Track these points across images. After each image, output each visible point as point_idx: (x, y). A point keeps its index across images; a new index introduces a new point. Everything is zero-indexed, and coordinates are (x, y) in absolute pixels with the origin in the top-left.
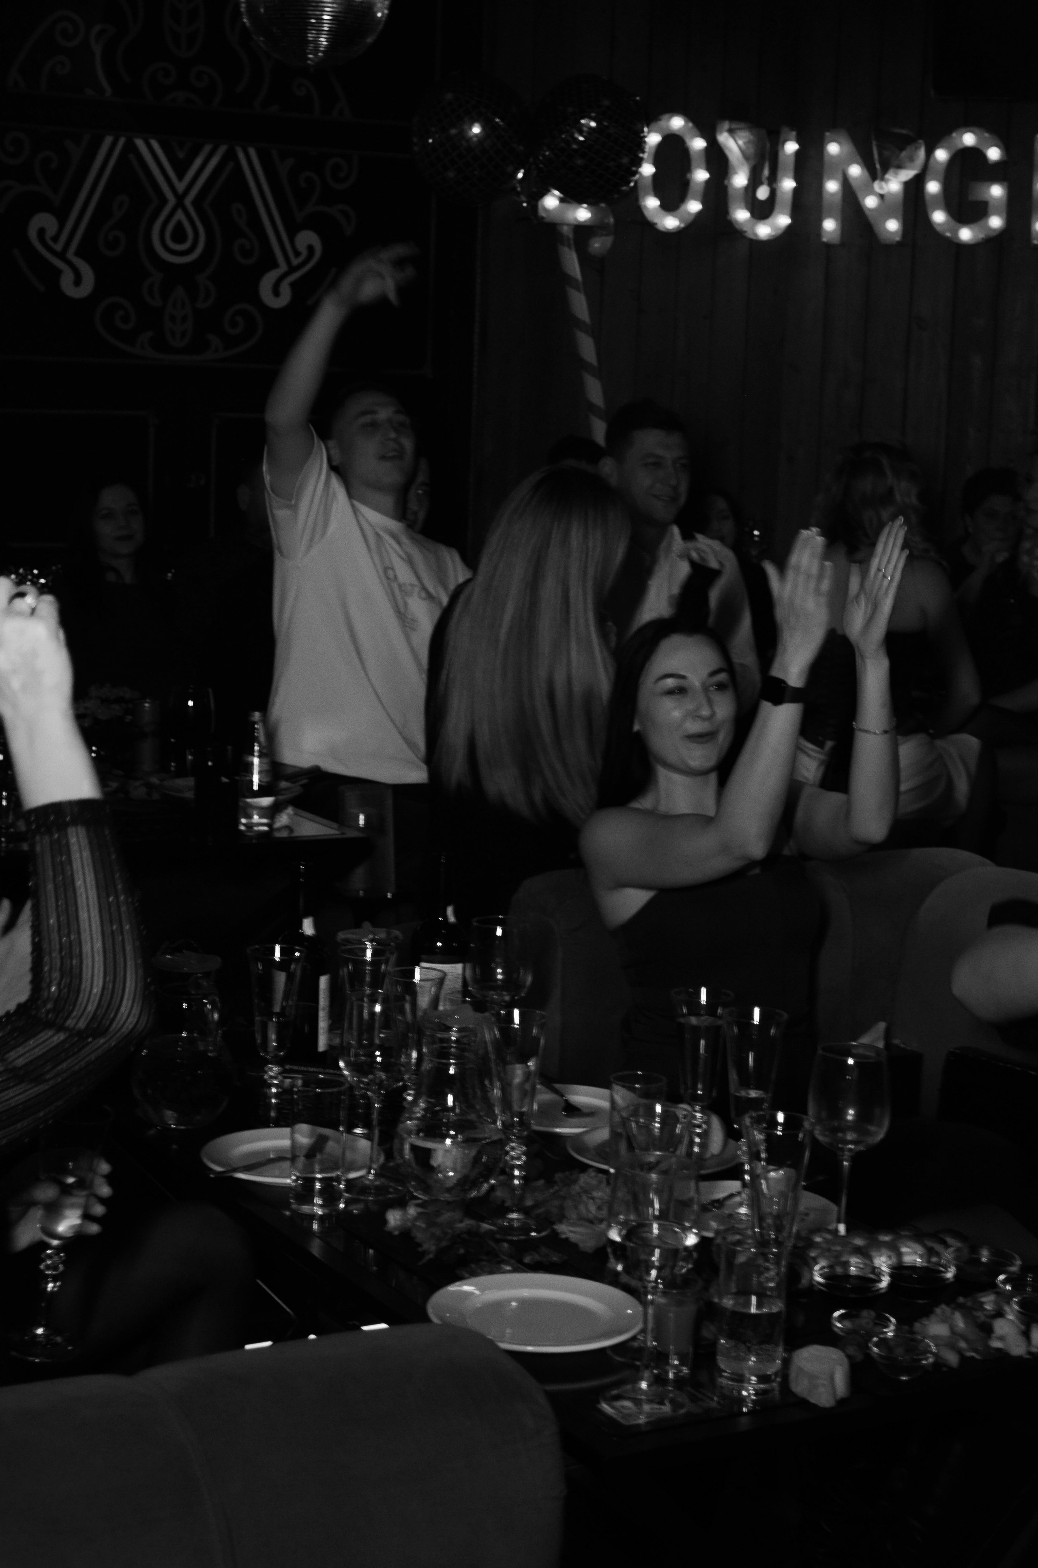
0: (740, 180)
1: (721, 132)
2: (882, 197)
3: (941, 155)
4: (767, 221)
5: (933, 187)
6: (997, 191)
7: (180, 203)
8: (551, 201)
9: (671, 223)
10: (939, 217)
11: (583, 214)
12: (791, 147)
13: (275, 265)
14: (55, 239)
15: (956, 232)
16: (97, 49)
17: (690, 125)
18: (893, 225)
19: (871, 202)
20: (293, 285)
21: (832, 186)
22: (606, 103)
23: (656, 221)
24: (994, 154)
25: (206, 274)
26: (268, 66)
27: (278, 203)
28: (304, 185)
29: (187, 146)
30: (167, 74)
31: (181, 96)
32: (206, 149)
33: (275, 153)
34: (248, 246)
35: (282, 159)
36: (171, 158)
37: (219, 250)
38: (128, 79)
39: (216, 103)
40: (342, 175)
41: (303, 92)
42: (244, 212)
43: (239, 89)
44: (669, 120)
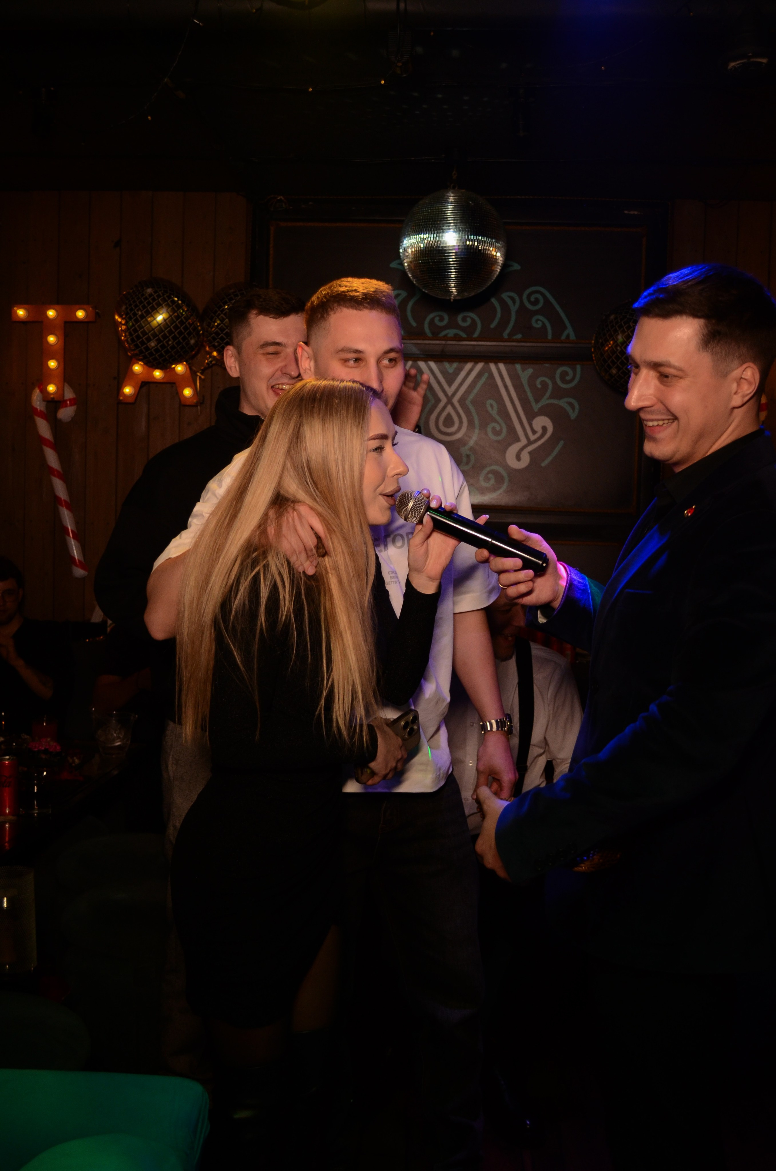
7: (450, 401)
13: (518, 440)
20: (530, 453)
25: (467, 447)
26: (514, 309)
27: (520, 400)
28: (539, 386)
29: (455, 365)
30: (442, 319)
31: (451, 332)
32: (469, 366)
33: (518, 366)
34: (498, 428)
35: (523, 370)
36: (444, 373)
37: (477, 431)
38: (414, 324)
39: (476, 335)
40: (568, 378)
41: (539, 325)
42: (495, 406)
43: (493, 326)
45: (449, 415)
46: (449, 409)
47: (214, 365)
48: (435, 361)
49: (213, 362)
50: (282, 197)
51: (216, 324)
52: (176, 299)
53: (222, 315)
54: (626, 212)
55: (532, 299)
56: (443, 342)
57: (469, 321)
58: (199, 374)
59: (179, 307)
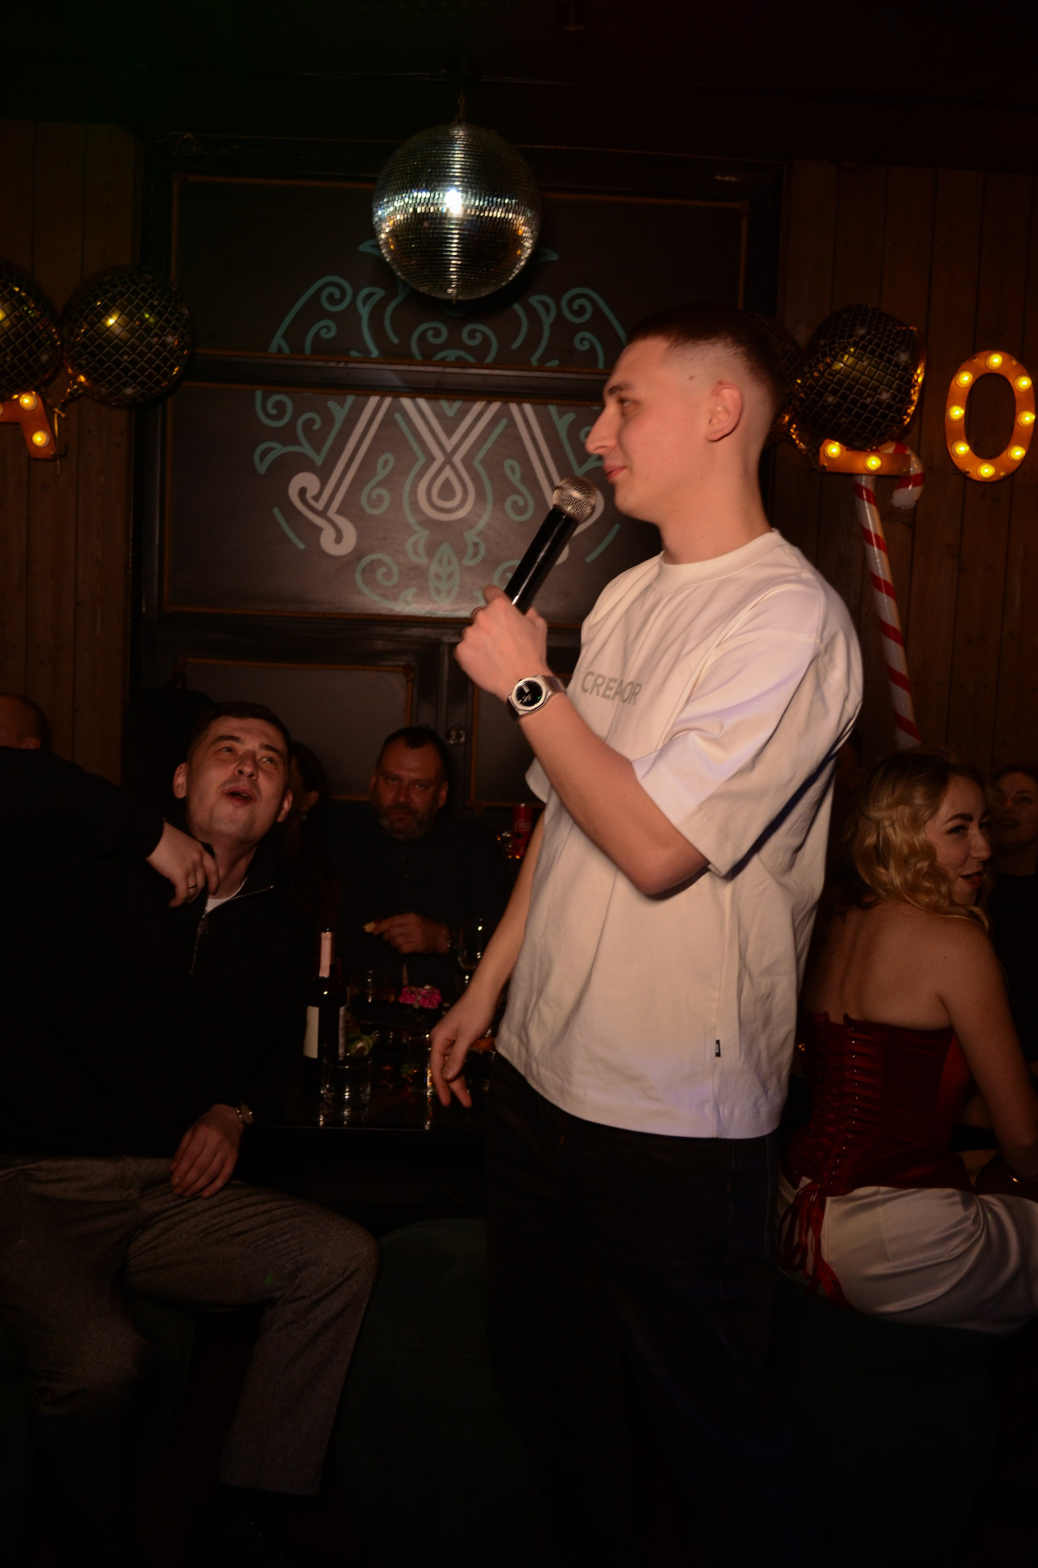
7: (448, 460)
8: (836, 449)
9: (987, 471)
11: (874, 462)
14: (317, 498)
16: (365, 312)
17: (1014, 362)
23: (968, 470)
25: (475, 531)
26: (547, 321)
27: (555, 459)
29: (457, 405)
30: (438, 334)
31: (452, 354)
32: (478, 406)
33: (553, 409)
34: (521, 503)
35: (561, 415)
36: (440, 416)
37: (489, 507)
38: (395, 340)
39: (489, 360)
41: (585, 347)
42: (518, 468)
43: (515, 346)
44: (987, 358)
45: (447, 482)
46: (448, 472)
47: (80, 395)
48: (427, 399)
49: (80, 391)
50: (190, 135)
51: (83, 331)
52: (17, 289)
53: (92, 316)
54: (718, 178)
55: (576, 307)
56: (440, 369)
57: (479, 337)
58: (57, 410)
59: (22, 301)
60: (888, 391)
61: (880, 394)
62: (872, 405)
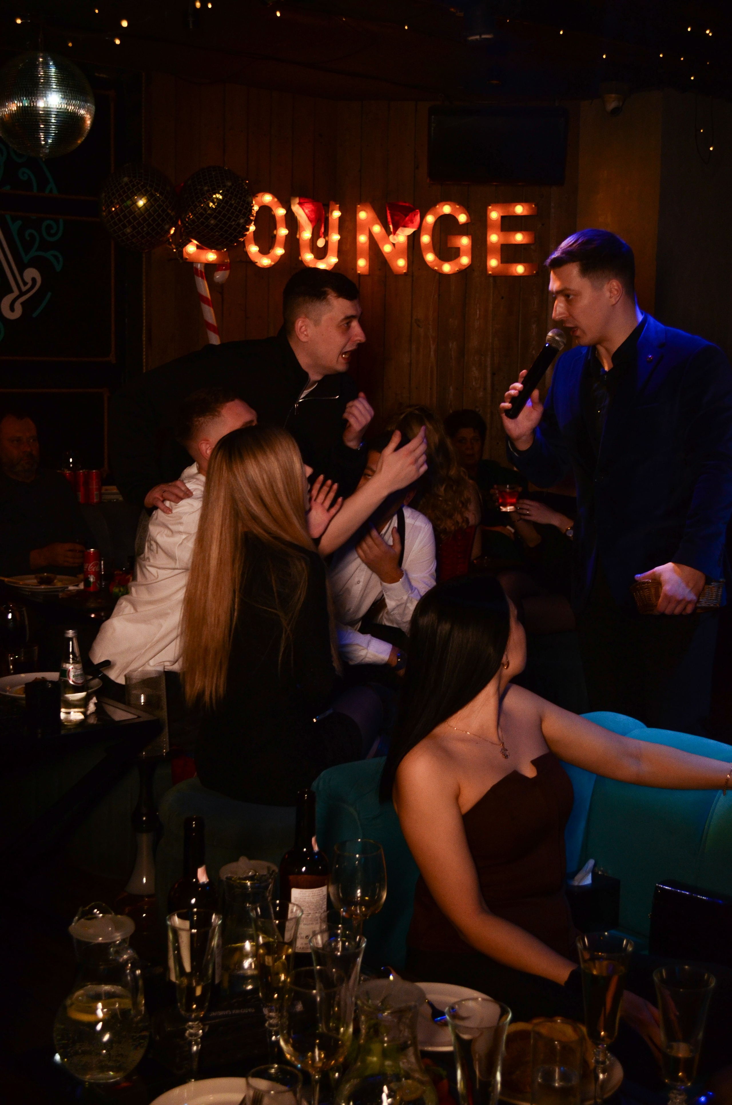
0: (306, 235)
1: (294, 204)
2: (394, 244)
3: (430, 219)
4: (323, 260)
5: (426, 239)
6: (465, 241)
8: (191, 249)
9: (265, 262)
10: (430, 257)
11: (211, 256)
12: (336, 214)
13: (11, 291)
15: (441, 267)
17: (276, 200)
18: (401, 263)
19: (387, 248)
20: (22, 304)
21: (363, 239)
22: (229, 184)
23: (256, 261)
24: (462, 218)
26: (2, 160)
27: (11, 251)
28: (28, 238)
33: (8, 218)
35: (13, 221)
40: (53, 231)
41: (25, 177)
44: (262, 196)
54: (97, 74)
60: (243, 218)
61: (240, 220)
62: (234, 226)
